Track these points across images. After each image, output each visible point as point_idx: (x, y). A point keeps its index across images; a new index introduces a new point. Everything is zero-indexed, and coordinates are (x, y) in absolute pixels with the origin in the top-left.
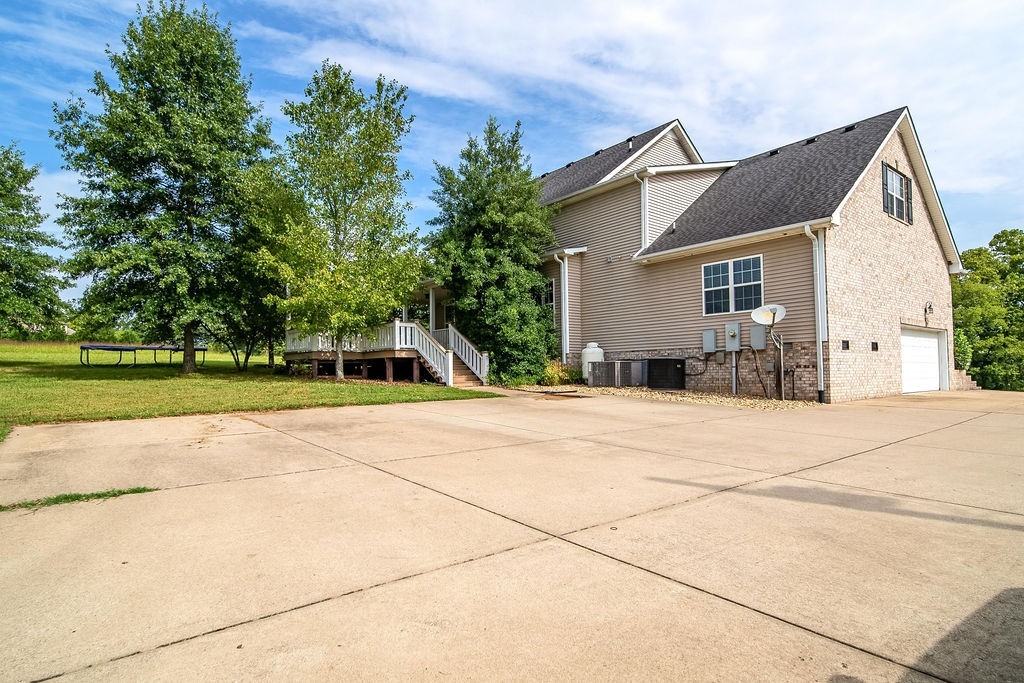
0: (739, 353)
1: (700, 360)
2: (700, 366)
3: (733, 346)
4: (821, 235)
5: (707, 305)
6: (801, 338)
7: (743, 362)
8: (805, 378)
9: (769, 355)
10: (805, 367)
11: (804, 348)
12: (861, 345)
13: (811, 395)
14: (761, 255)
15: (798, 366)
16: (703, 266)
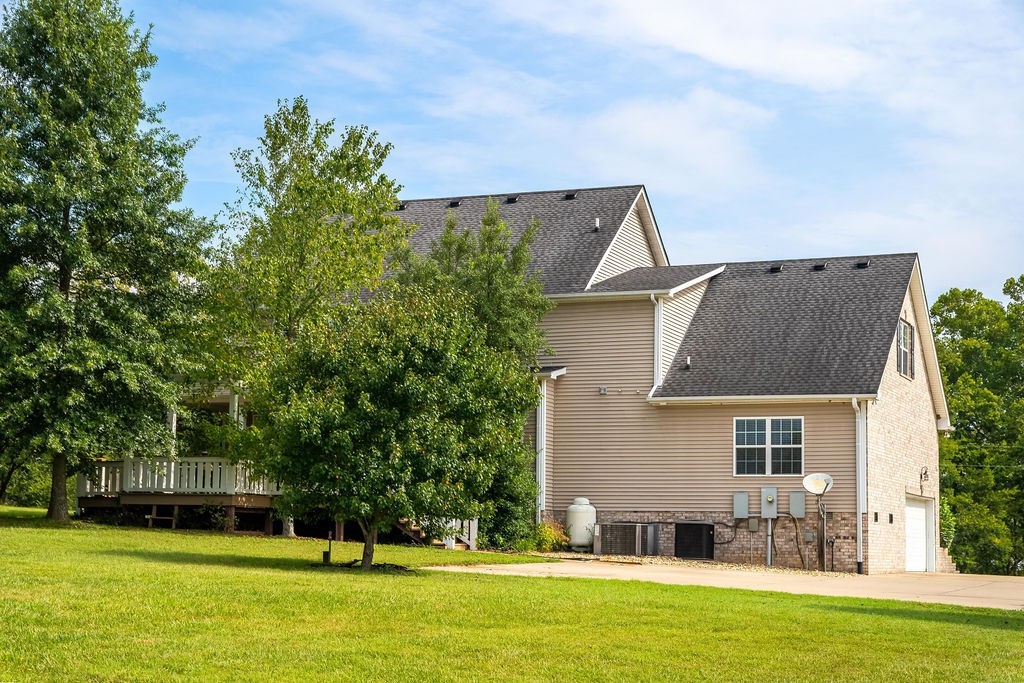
0: (775, 521)
1: (727, 526)
2: (727, 533)
3: (770, 512)
4: (863, 406)
5: (737, 463)
6: (841, 508)
7: (779, 530)
8: (844, 549)
9: (808, 524)
10: (845, 538)
11: (844, 519)
12: (884, 518)
13: (850, 566)
14: (802, 418)
15: (838, 537)
16: (735, 419)
